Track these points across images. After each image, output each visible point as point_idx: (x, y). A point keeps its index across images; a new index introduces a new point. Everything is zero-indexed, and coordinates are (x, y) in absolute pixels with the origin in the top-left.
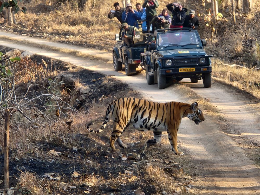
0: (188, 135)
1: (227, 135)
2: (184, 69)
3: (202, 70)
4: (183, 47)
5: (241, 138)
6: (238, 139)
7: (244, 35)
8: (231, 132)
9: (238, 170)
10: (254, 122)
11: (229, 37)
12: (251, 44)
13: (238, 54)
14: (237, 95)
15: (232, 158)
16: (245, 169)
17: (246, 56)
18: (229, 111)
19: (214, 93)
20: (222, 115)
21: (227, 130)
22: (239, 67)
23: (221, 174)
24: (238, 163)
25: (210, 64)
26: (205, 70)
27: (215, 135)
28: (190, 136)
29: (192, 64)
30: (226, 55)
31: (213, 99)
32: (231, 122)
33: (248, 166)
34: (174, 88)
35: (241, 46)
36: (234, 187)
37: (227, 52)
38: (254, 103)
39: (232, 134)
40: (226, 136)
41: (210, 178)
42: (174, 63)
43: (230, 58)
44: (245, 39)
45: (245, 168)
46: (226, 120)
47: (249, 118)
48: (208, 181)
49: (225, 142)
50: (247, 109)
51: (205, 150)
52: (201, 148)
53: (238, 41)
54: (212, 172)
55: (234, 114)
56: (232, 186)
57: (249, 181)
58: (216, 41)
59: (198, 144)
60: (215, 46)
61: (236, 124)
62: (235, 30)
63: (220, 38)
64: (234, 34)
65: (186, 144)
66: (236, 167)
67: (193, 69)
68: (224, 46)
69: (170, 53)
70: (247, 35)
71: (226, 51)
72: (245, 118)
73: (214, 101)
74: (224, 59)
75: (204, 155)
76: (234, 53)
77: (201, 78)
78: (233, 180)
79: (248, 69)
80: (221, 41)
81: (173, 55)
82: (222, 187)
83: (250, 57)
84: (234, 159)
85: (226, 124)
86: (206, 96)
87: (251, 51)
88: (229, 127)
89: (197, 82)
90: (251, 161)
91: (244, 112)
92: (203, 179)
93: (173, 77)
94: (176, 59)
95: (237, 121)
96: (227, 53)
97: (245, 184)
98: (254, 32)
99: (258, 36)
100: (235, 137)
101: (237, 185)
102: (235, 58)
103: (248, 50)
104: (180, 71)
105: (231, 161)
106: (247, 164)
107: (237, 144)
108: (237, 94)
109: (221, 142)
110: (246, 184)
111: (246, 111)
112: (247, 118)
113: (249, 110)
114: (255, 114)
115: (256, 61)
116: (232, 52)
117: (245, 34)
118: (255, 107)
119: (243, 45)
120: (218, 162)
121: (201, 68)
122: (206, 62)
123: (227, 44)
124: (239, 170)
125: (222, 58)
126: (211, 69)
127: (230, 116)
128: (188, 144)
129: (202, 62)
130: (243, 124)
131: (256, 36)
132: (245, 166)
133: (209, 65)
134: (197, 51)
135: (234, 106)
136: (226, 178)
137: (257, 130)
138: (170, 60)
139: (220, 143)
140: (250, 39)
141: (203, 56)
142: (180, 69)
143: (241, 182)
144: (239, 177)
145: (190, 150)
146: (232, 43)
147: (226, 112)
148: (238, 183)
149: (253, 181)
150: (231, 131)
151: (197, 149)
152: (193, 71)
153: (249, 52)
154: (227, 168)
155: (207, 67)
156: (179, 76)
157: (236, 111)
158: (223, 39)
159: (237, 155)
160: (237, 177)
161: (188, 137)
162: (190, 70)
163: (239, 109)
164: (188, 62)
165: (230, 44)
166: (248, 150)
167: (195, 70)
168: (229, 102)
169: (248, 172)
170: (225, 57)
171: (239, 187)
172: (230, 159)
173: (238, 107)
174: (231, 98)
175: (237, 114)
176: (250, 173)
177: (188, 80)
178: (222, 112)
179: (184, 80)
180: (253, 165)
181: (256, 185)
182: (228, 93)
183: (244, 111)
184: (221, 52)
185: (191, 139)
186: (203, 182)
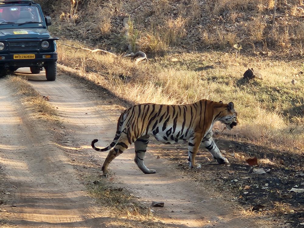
0: (10, 146)
1: (60, 148)
2: (20, 55)
3: (44, 57)
4: (21, 26)
5: (79, 152)
6: (74, 155)
7: (113, 10)
8: (68, 144)
9: (60, 197)
10: (103, 130)
11: (94, 12)
12: (122, 22)
13: (103, 35)
14: (87, 92)
15: (58, 181)
16: (70, 197)
17: (114, 39)
18: (72, 114)
19: (58, 89)
20: (61, 119)
21: (63, 141)
22: (104, 52)
23: (36, 202)
24: (63, 187)
25: (56, 50)
26: (48, 57)
27: (44, 147)
28: (12, 148)
29: (31, 49)
30: (89, 36)
31: (54, 98)
32: (70, 130)
33: (75, 192)
34: (5, 81)
35: (109, 25)
36: (47, 222)
37: (90, 31)
38: (107, 104)
39: (68, 146)
40: (58, 148)
41: (19, 208)
42: (7, 47)
43: (93, 41)
44: (115, 16)
45: (70, 195)
46: (64, 127)
47: (97, 125)
48: (14, 212)
49: (54, 158)
50: (97, 112)
51: (27, 168)
52: (22, 165)
53: (105, 18)
54: (25, 199)
55: (78, 118)
56: (44, 220)
57: (69, 214)
58: (76, 16)
59: (20, 159)
60: (75, 24)
61: (78, 132)
62: (102, 3)
63: (82, 13)
64: (100, 8)
65: (4, 159)
66: (60, 193)
67: (32, 56)
68: (87, 23)
69: (3, 33)
70: (118, 10)
71: (88, 30)
72: (92, 125)
73: (55, 99)
74: (85, 42)
75: (24, 175)
76: (99, 33)
77: (43, 67)
78: (48, 213)
79: (116, 56)
80: (83, 17)
81: (6, 36)
82: (32, 221)
83: (119, 40)
84: (60, 182)
85: (63, 133)
86: (46, 92)
87: (122, 31)
88: (66, 137)
89: (38, 73)
90: (81, 185)
91: (92, 116)
92: (10, 209)
93: (6, 65)
94: (10, 42)
95: (80, 128)
96: (90, 33)
97: (63, 218)
98: (127, 7)
99: (132, 11)
100: (71, 151)
101: (52, 220)
102: (100, 40)
103: (118, 29)
104: (14, 58)
105: (55, 185)
106: (74, 190)
107: (69, 161)
108: (88, 90)
109: (50, 158)
110: (65, 218)
111: (95, 115)
112: (94, 125)
113: (100, 114)
114: (106, 119)
115: (128, 45)
116: (97, 32)
117: (114, 8)
118: (108, 110)
119: (111, 23)
120: (39, 185)
121: (43, 55)
122: (50, 47)
123: (91, 21)
124: (62, 198)
125: (83, 39)
126: (56, 57)
127: (71, 122)
128: (6, 159)
129: (45, 46)
130: (87, 133)
131: (130, 11)
132: (71, 193)
133: (53, 50)
134: (39, 32)
135: (80, 107)
136: (40, 209)
137: (103, 141)
138: (3, 44)
139: (48, 159)
140: (122, 15)
141: (46, 39)
142: (15, 55)
143: (58, 215)
144: (59, 208)
145: (6, 168)
146: (97, 20)
147: (67, 116)
148: (54, 216)
149: (75, 214)
150: (68, 142)
151: (16, 166)
152: (32, 58)
153: (119, 33)
154: (47, 195)
155: (51, 53)
156: (14, 64)
157: (82, 114)
158: (86, 15)
159: (65, 176)
160: (56, 208)
161: (9, 149)
162: (29, 57)
163: (86, 111)
164: (26, 46)
165: (94, 21)
166: (83, 169)
167: (34, 57)
168: (75, 102)
169: (72, 201)
170: (87, 39)
171: (54, 222)
172: (55, 182)
173: (85, 109)
174: (79, 96)
175: (83, 118)
176: (75, 202)
177: (27, 69)
178: (62, 115)
179: (21, 69)
180: (83, 191)
181: (77, 220)
182: (76, 90)
183: (92, 114)
184: (82, 32)
185: (12, 152)
186: (8, 214)
